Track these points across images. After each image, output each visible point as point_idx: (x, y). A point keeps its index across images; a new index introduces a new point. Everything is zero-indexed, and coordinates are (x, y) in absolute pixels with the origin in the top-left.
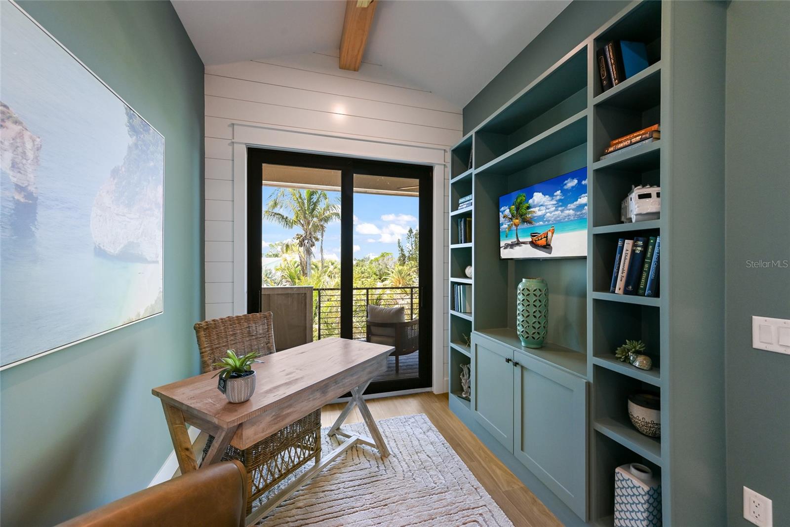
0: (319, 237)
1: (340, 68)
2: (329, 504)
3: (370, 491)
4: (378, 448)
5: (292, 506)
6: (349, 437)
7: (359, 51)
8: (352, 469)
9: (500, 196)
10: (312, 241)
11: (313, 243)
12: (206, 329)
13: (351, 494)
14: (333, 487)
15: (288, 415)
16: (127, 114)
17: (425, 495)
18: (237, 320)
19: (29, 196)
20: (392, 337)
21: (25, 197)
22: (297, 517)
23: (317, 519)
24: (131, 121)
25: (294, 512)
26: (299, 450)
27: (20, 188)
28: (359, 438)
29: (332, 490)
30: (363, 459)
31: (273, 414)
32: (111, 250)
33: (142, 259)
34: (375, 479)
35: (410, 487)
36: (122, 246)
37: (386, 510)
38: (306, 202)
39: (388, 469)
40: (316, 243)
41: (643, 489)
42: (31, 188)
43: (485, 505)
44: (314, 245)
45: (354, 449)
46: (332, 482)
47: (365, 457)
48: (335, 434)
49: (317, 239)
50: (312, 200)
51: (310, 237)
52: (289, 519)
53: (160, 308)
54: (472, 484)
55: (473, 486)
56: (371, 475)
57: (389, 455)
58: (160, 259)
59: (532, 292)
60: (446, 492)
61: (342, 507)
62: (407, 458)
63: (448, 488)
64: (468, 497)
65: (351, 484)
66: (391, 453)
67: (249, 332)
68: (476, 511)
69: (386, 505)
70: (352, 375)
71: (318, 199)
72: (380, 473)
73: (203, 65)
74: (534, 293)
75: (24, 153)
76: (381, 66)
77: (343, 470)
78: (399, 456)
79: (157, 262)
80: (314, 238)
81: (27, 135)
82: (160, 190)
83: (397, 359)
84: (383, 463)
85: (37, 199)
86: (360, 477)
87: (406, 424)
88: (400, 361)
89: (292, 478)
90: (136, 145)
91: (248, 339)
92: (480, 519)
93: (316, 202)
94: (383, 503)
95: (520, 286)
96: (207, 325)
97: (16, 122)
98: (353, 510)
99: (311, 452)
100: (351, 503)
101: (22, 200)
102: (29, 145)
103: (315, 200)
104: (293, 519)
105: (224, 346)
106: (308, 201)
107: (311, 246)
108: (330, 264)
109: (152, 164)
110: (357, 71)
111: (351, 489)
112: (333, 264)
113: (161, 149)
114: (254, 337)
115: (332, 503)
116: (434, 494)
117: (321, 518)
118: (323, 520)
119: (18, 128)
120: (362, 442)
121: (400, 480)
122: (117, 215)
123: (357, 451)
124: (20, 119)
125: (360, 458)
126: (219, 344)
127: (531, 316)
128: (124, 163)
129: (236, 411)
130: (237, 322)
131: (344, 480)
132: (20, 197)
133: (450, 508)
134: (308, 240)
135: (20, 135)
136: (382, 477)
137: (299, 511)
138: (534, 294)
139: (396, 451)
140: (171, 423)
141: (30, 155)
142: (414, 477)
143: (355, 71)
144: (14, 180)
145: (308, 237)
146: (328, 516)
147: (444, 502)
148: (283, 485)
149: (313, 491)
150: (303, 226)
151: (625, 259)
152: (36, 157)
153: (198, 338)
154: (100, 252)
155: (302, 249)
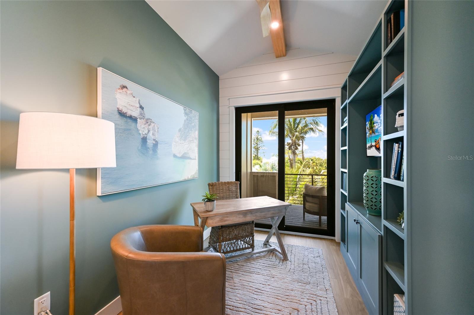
0: (301, 144)
1: (276, 58)
2: (250, 268)
3: (269, 270)
4: (282, 255)
5: (236, 263)
6: (271, 246)
7: (282, 48)
8: (267, 259)
9: (366, 115)
10: (296, 146)
11: (297, 147)
12: (212, 185)
13: (260, 268)
14: (255, 263)
15: (227, 220)
16: (184, 110)
17: (295, 281)
18: (224, 183)
19: (156, 142)
20: (318, 204)
21: (155, 142)
22: (236, 267)
23: (243, 271)
24: (185, 111)
25: (236, 265)
26: (242, 242)
27: (154, 140)
28: (276, 248)
29: (254, 264)
30: (274, 257)
31: (220, 218)
32: (178, 155)
33: (189, 158)
34: (274, 266)
35: (290, 276)
36: (182, 154)
37: (272, 279)
38: (292, 123)
39: (283, 265)
40: (299, 147)
41: (403, 308)
42: (157, 139)
43: (326, 298)
44: (297, 149)
45: (272, 253)
46: (255, 261)
47: (276, 257)
48: (267, 245)
49: (299, 145)
50: (296, 122)
51: (295, 144)
52: (232, 267)
53: (197, 176)
54: (326, 287)
55: (325, 288)
56: (274, 265)
57: (287, 260)
58: (197, 158)
59: (370, 178)
60: (308, 284)
61: (255, 270)
62: (296, 264)
63: (310, 283)
64: (318, 291)
65: (263, 265)
66: (289, 259)
67: (229, 189)
68: (319, 298)
69: (274, 277)
70: (261, 212)
71: (300, 121)
72: (279, 265)
73: (219, 77)
74: (372, 178)
75: (155, 130)
76: (299, 48)
77: (262, 259)
78: (293, 263)
79: (196, 159)
80: (297, 144)
81: (156, 125)
82: (197, 133)
83: (320, 218)
84: (283, 262)
85: (158, 142)
86: (268, 264)
87: (307, 250)
88: (322, 220)
89: (238, 253)
90: (187, 119)
91: (228, 192)
92: (318, 302)
93: (299, 123)
94: (272, 276)
95: (365, 175)
96: (212, 184)
97: (153, 123)
98: (258, 274)
99: (249, 246)
100: (259, 271)
101: (155, 143)
102: (156, 128)
103: (298, 122)
104: (234, 267)
105: (218, 193)
106: (293, 123)
107: (296, 149)
108: (310, 160)
109: (193, 124)
110: (286, 56)
111: (262, 266)
112: (312, 160)
113: (197, 117)
114: (231, 192)
115: (251, 268)
116: (300, 282)
117: (244, 271)
118: (245, 272)
119: (154, 124)
120: (277, 251)
121: (287, 271)
122: (180, 144)
123: (273, 254)
124: (154, 122)
125: (273, 256)
126: (216, 192)
127: (370, 194)
128: (183, 126)
129: (206, 213)
130: (224, 184)
131: (261, 262)
132: (154, 142)
133: (305, 290)
134: (294, 146)
135: (154, 126)
136: (279, 267)
137: (237, 266)
138: (372, 180)
139: (293, 260)
140: (194, 216)
141: (156, 130)
142: (294, 273)
143: (284, 56)
144: (153, 138)
145: (294, 144)
146: (247, 271)
147: (303, 288)
148: (234, 254)
149: (246, 261)
150: (291, 138)
151: (395, 156)
152: (158, 131)
153: (209, 188)
154: (175, 156)
155: (290, 151)
